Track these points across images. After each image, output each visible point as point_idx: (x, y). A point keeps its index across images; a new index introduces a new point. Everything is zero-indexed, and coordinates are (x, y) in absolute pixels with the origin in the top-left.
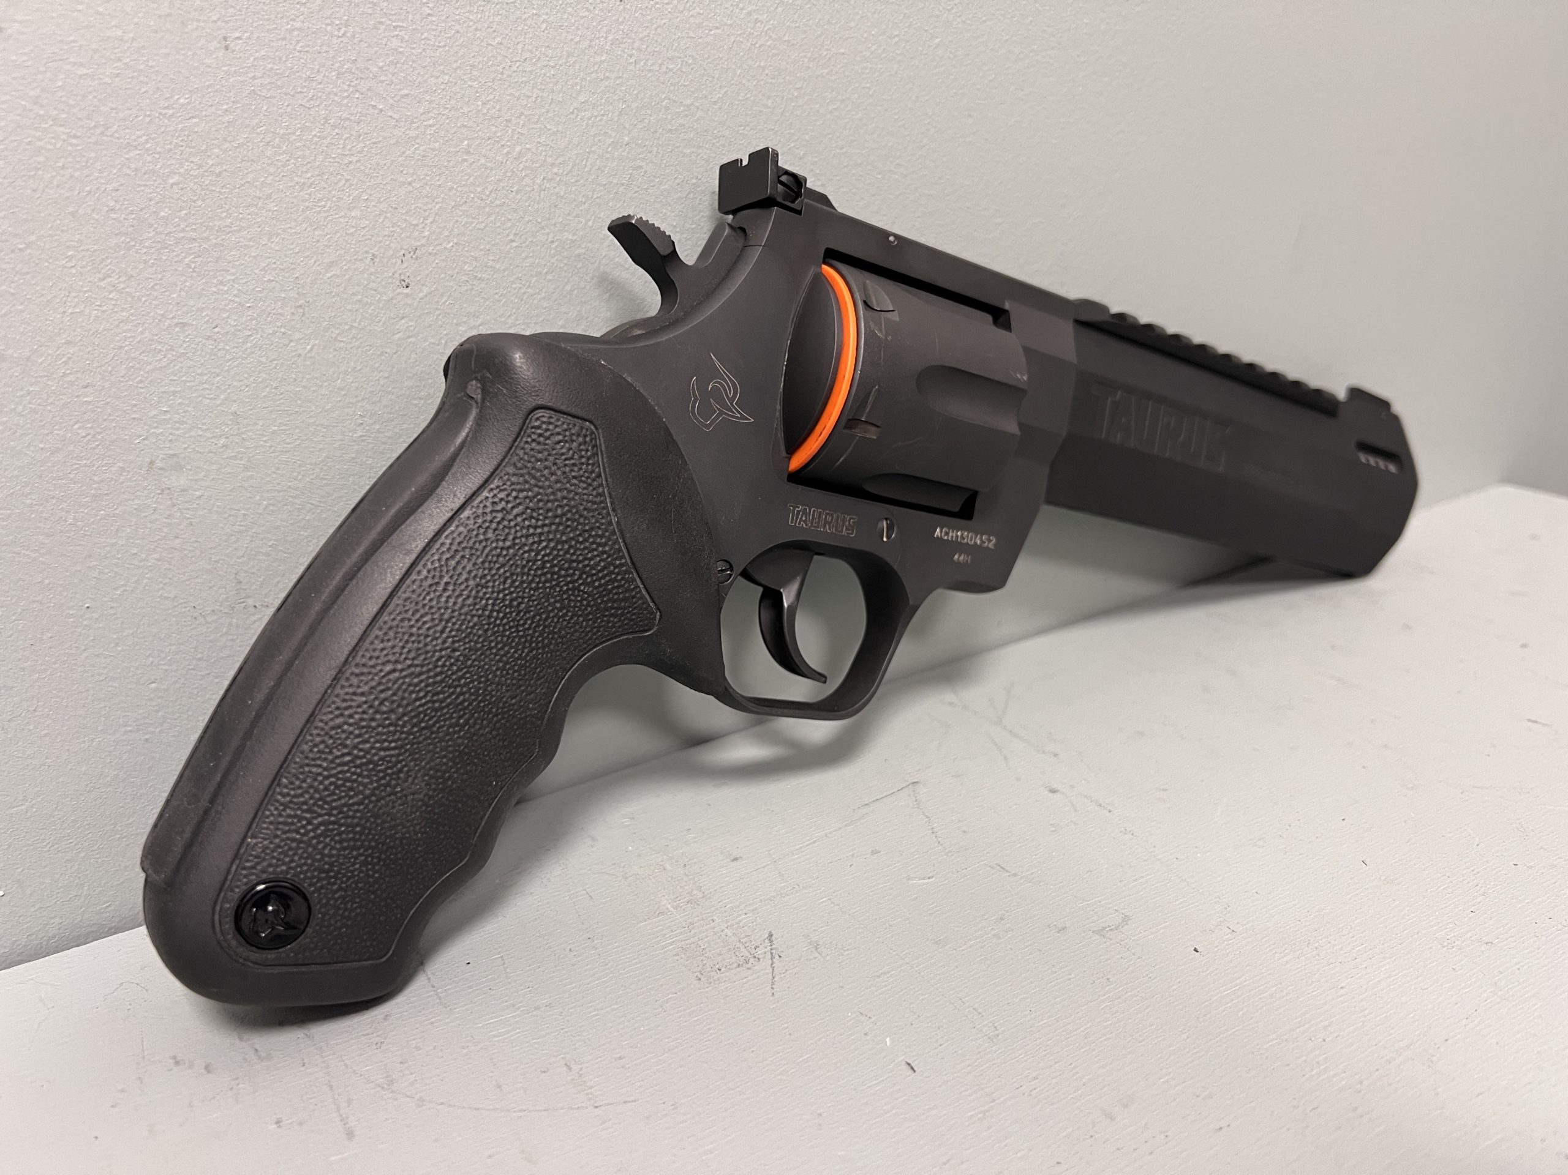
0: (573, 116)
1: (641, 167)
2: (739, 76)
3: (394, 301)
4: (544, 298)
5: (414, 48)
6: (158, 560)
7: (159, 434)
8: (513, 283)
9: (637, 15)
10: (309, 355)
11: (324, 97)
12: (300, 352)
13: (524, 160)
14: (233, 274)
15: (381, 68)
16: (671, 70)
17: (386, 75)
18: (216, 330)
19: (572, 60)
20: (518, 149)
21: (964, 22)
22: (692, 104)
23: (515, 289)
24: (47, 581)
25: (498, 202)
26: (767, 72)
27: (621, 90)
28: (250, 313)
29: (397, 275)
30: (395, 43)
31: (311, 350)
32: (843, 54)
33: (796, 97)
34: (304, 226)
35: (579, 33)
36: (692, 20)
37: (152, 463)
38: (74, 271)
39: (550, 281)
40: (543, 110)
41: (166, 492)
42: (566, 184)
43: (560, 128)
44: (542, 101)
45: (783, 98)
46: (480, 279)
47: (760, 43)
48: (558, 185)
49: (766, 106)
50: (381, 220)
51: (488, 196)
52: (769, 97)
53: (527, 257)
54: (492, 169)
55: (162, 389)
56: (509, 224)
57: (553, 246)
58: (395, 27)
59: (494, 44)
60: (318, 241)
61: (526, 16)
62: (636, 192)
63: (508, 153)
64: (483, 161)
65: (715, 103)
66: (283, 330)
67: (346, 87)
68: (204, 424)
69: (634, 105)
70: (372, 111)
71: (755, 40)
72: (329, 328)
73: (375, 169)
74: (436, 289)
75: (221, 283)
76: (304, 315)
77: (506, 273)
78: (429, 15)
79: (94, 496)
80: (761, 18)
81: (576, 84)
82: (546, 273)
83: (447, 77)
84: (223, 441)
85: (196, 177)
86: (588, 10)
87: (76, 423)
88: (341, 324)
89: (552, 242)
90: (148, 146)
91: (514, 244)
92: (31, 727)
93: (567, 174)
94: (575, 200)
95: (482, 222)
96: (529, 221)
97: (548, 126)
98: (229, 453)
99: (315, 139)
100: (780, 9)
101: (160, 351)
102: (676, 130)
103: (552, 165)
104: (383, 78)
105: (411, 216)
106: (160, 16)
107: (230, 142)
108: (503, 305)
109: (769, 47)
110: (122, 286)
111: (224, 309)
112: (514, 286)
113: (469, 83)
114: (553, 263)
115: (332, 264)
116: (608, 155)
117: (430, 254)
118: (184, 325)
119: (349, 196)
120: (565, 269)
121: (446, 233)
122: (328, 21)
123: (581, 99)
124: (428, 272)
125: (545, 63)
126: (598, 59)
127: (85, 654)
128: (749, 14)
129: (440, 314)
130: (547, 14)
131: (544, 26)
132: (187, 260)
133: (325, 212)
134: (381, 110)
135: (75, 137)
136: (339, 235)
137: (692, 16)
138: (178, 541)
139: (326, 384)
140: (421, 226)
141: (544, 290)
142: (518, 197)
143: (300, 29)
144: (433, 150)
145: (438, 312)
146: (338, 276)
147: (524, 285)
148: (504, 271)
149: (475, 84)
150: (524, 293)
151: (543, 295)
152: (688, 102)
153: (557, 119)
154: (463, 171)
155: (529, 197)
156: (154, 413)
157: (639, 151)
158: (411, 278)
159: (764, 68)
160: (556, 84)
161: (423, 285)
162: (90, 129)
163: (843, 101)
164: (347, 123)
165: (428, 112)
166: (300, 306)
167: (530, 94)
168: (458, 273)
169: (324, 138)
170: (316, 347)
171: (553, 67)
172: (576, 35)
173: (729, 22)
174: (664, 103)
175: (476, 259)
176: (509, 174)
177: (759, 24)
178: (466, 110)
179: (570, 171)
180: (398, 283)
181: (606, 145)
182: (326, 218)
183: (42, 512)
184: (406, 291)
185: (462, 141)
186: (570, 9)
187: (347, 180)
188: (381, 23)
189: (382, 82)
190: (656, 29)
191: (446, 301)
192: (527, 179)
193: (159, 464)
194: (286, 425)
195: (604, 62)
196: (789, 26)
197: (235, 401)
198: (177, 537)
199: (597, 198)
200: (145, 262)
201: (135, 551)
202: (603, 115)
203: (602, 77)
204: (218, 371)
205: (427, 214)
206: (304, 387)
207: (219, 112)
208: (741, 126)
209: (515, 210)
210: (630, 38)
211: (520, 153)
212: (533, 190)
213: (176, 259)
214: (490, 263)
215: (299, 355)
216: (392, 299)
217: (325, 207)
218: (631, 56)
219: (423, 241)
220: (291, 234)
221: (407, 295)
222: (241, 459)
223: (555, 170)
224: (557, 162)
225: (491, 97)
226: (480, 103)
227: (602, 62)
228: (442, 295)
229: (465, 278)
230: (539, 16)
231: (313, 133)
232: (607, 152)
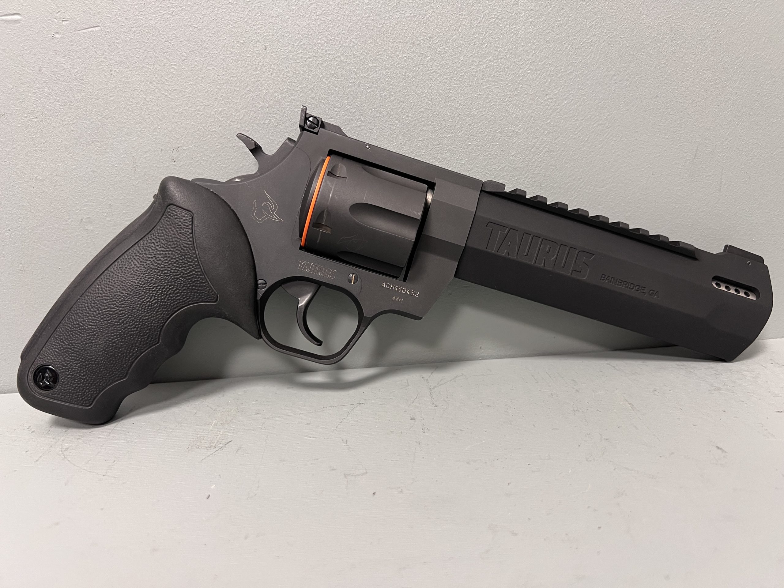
0: (244, 96)
1: (274, 117)
2: (321, 78)
3: (169, 167)
4: (231, 169)
5: (179, 72)
6: (83, 255)
7: (85, 210)
8: (217, 162)
9: (272, 55)
10: (137, 185)
11: (145, 91)
12: (134, 184)
13: (223, 114)
14: (111, 154)
15: (166, 80)
16: (288, 76)
17: (168, 82)
18: (105, 174)
19: (243, 74)
20: (220, 109)
21: (445, 49)
22: (298, 90)
23: (218, 165)
24: (47, 257)
25: (211, 130)
26: (335, 75)
27: (265, 86)
28: (116, 169)
29: (170, 157)
30: (172, 70)
31: (138, 184)
32: (375, 66)
33: (351, 86)
34: (137, 137)
35: (247, 63)
36: (298, 56)
37: (82, 220)
38: (59, 151)
39: (233, 162)
40: (231, 94)
41: (86, 230)
42: (241, 123)
43: (238, 101)
44: (231, 90)
45: (344, 86)
46: (204, 160)
47: (332, 63)
48: (237, 124)
49: (335, 90)
50: (165, 136)
51: (208, 128)
52: (336, 87)
53: (223, 152)
54: (209, 117)
55: (86, 194)
56: (216, 139)
57: (235, 148)
58: (172, 65)
59: (211, 69)
60: (141, 143)
61: (224, 58)
62: (272, 127)
63: (216, 111)
64: (205, 114)
65: (309, 90)
66: (128, 176)
67: (153, 87)
68: (99, 207)
69: (271, 91)
70: (162, 95)
71: (329, 62)
72: (145, 176)
73: (163, 117)
74: (186, 163)
75: (107, 157)
76: (135, 170)
77: (214, 158)
78: (185, 59)
79: (63, 229)
80: (332, 53)
81: (245, 83)
82: (232, 159)
83: (192, 82)
84: (106, 214)
85: (100, 119)
86: (251, 54)
87: (58, 203)
88: (149, 175)
89: (234, 146)
90: (84, 109)
91: (218, 147)
92: (41, 308)
93: (241, 120)
94: (244, 130)
95: (205, 138)
96: (224, 138)
97: (233, 100)
98: (108, 219)
99: (141, 106)
100: (341, 49)
101: (86, 180)
102: (291, 101)
103: (235, 116)
104: (167, 83)
105: (177, 135)
106: (90, 64)
107: (111, 107)
108: (213, 171)
109: (336, 65)
110: (75, 157)
111: (107, 167)
112: (218, 163)
113: (201, 84)
114: (234, 155)
115: (146, 152)
116: (259, 112)
117: (184, 150)
118: (94, 171)
119: (153, 127)
120: (240, 157)
121: (190, 142)
122: (147, 64)
123: (248, 89)
124: (182, 156)
125: (232, 76)
126: (255, 73)
127: (58, 285)
128: (326, 51)
129: (187, 173)
130: (233, 56)
131: (232, 61)
132: (96, 149)
133: (144, 133)
134: (166, 95)
135: (62, 106)
136: (149, 141)
137: (298, 54)
138: (90, 249)
139: (143, 197)
140: (180, 139)
141: (231, 166)
142: (220, 128)
143: (137, 67)
144: (186, 110)
145: (186, 172)
146: (148, 156)
147: (222, 163)
148: (214, 157)
149: (203, 85)
150: (222, 166)
151: (230, 167)
152: (296, 89)
153: (237, 97)
154: (197, 118)
155: (225, 128)
156: (83, 202)
157: (273, 110)
158: (176, 159)
159: (333, 74)
160: (236, 84)
161: (181, 161)
162: (67, 103)
163: (376, 87)
164: (153, 100)
165: (184, 96)
166: (134, 167)
167: (225, 88)
168: (195, 157)
169: (145, 106)
170: (140, 183)
171: (235, 77)
172: (245, 64)
173: (316, 55)
174: (285, 90)
175: (202, 152)
176: (216, 119)
177: (331, 55)
178: (199, 94)
179: (243, 118)
180: (171, 160)
181: (258, 108)
182: (144, 135)
183: (47, 233)
184: (174, 163)
185: (197, 107)
186: (243, 54)
187: (153, 121)
188: (166, 63)
189: (167, 85)
190: (281, 60)
191: (190, 168)
192: (224, 121)
193: (84, 220)
194: (128, 211)
195: (258, 74)
196: (346, 55)
197: (110, 200)
198: (89, 248)
199: (254, 129)
200: (82, 149)
201: (75, 250)
202: (257, 96)
203: (256, 80)
204: (105, 189)
205: (183, 134)
206: (135, 197)
207: (108, 97)
208: (322, 99)
209: (219, 133)
210: (269, 64)
211: (221, 111)
212: (226, 126)
213: (92, 148)
214: (208, 154)
215: (134, 185)
216: (169, 166)
217: (144, 131)
218: (270, 71)
219: (181, 145)
220: (132, 141)
221: (174, 165)
222: (112, 222)
223: (236, 118)
224: (237, 115)
225: (209, 89)
226: (205, 92)
227: (257, 74)
228: (188, 166)
229: (197, 159)
230: (230, 57)
231: (141, 104)
232: (259, 111)
